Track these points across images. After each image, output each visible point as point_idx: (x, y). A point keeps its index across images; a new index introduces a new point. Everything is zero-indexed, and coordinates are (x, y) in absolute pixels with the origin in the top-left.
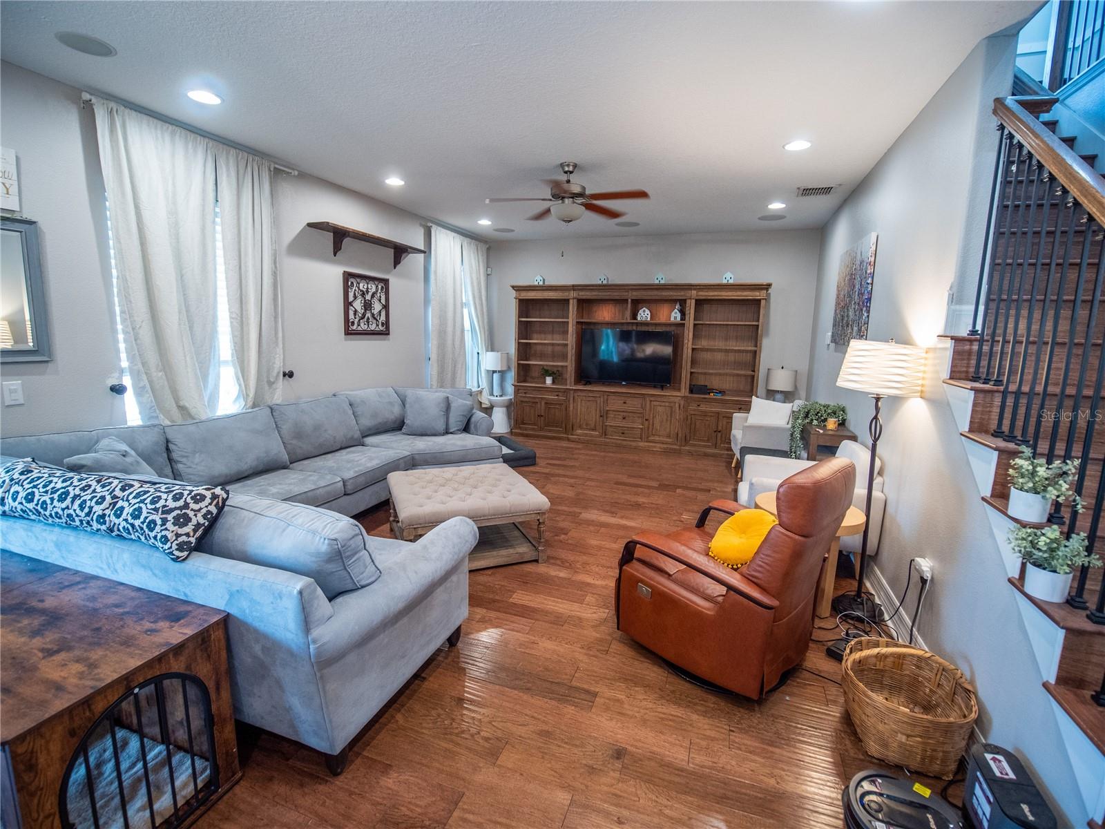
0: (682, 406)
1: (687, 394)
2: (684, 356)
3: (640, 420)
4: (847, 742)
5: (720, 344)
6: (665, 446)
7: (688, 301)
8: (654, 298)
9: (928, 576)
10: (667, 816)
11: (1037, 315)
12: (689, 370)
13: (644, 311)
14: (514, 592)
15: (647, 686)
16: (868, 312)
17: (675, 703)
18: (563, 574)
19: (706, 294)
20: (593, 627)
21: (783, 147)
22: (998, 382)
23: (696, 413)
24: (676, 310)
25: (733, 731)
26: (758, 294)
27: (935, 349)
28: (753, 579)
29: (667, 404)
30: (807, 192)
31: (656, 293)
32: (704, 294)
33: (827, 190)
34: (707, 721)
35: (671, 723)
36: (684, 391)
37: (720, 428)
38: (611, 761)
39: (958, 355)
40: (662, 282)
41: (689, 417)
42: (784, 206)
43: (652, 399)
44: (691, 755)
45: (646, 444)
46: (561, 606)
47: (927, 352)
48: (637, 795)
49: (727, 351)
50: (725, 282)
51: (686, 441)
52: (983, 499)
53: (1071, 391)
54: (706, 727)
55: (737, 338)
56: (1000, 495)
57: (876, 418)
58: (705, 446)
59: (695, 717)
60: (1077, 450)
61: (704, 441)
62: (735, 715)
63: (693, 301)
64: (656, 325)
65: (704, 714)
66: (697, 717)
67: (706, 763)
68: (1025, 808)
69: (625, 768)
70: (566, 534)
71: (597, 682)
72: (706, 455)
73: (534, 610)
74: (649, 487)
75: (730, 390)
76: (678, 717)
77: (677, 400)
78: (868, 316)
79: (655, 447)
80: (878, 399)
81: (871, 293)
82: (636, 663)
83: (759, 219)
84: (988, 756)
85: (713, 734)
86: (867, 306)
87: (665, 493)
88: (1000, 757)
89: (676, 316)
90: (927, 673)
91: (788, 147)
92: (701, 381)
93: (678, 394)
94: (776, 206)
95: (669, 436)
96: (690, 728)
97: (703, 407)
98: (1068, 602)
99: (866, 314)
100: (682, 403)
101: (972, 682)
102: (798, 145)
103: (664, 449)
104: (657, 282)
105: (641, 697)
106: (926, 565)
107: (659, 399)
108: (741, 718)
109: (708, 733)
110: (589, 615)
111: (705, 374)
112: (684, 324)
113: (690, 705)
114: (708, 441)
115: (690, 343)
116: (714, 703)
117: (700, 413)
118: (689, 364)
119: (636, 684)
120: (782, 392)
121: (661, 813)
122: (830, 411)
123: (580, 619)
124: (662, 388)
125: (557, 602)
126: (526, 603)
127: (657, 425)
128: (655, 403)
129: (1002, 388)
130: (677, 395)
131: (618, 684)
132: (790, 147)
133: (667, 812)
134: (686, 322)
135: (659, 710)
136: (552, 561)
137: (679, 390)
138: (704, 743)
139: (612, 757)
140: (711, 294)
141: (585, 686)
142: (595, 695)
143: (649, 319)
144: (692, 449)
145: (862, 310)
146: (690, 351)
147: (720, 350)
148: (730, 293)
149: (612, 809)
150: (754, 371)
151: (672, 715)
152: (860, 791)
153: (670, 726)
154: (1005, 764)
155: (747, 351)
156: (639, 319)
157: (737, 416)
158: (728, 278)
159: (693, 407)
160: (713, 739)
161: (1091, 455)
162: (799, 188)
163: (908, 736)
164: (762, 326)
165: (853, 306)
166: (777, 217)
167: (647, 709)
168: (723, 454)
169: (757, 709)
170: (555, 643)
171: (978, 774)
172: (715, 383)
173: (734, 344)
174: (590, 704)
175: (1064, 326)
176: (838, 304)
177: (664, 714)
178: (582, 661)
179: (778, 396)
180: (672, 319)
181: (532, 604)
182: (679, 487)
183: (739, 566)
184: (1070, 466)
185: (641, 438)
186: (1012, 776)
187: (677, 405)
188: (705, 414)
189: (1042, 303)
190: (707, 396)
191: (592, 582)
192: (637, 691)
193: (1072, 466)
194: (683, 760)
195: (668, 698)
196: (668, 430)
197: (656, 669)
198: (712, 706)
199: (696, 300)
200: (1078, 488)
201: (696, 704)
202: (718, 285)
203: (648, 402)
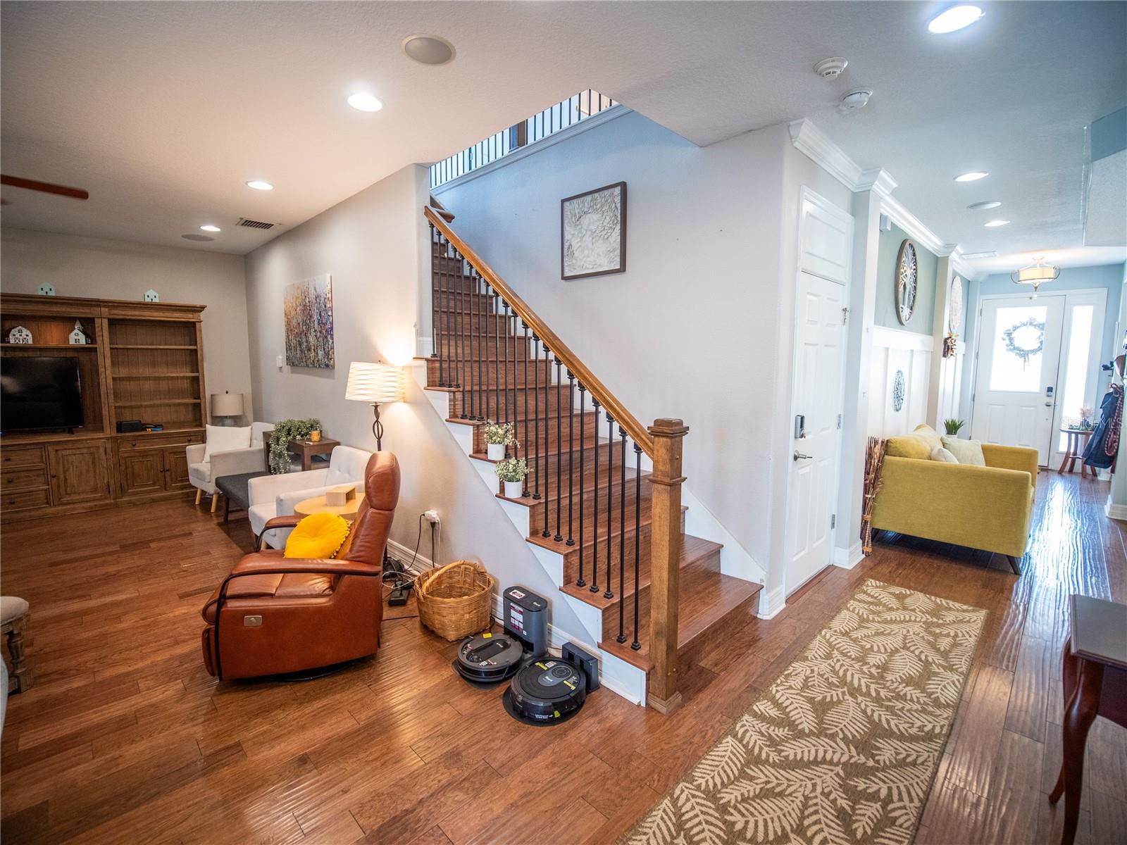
0: (109, 451)
1: (115, 434)
2: (103, 388)
3: (41, 479)
4: (436, 643)
5: (147, 372)
6: (92, 504)
7: (98, 322)
8: (41, 314)
9: (437, 519)
10: (373, 760)
11: (452, 343)
12: (112, 405)
13: (20, 331)
14: (19, 738)
15: (281, 706)
16: (332, 339)
17: (316, 699)
18: (77, 683)
19: (123, 313)
20: (177, 702)
21: (246, 183)
22: (458, 386)
23: (132, 454)
24: (76, 331)
25: (370, 685)
26: (191, 316)
27: (410, 367)
28: (358, 559)
29: (85, 451)
30: (248, 223)
31: (41, 307)
32: (119, 313)
33: (267, 226)
34: (348, 692)
35: (325, 712)
36: (110, 431)
37: (167, 467)
38: (301, 769)
39: (431, 371)
40: (52, 294)
41: (122, 461)
42: (218, 230)
43: (58, 448)
44: (357, 718)
45: (60, 508)
46: (112, 710)
47: (403, 370)
48: (342, 769)
49: (157, 379)
50: (148, 300)
51: (123, 490)
52: (470, 456)
53: (476, 388)
54: (351, 696)
55: (167, 364)
56: (479, 451)
57: (377, 421)
58: (151, 491)
59: (338, 696)
60: (511, 417)
61: (149, 485)
62: (364, 675)
63: (105, 322)
64: (41, 349)
65: (343, 689)
66: (339, 695)
67: (370, 715)
68: (535, 603)
69: (317, 763)
70: (32, 645)
71: (230, 736)
72: (154, 501)
73: (76, 735)
74: (109, 554)
75: (168, 423)
76: (325, 705)
77: (101, 443)
78: (333, 343)
79: (75, 509)
80: (376, 407)
81: (332, 323)
82: (254, 698)
83: (183, 236)
84: (511, 593)
85: (359, 696)
86: (331, 335)
87: (138, 552)
88: (515, 591)
89: (77, 337)
90: (457, 578)
91: (251, 185)
92: (128, 417)
93: (101, 435)
94: (210, 228)
95: (95, 490)
96: (341, 705)
97: (141, 447)
98: (523, 495)
99: (331, 341)
100: (109, 445)
101: (483, 567)
102: (260, 185)
103: (91, 507)
104: (43, 293)
105: (282, 716)
106: (433, 514)
107: (70, 446)
108: (369, 674)
109: (356, 698)
110: (161, 696)
111: (132, 407)
112: (95, 349)
113: (326, 694)
114: (154, 484)
115: (108, 372)
116: (343, 679)
117: (138, 454)
118: (111, 397)
119: (269, 711)
120: (230, 417)
121: (368, 763)
122: (308, 426)
123: (152, 705)
124: (71, 432)
125: (101, 711)
126: (53, 737)
127: (72, 479)
128: (64, 452)
129: (461, 389)
130: (98, 440)
131: (253, 723)
132: (252, 185)
133: (371, 758)
134: (98, 346)
135: (307, 712)
136: (43, 680)
137: (102, 429)
138: (359, 705)
139: (299, 766)
140: (130, 313)
141: (221, 746)
142: (239, 744)
143: (30, 342)
144: (134, 498)
145: (326, 337)
146: (110, 381)
147: (148, 378)
148: (156, 314)
149: (332, 791)
150: (199, 398)
151: (320, 708)
152: (465, 656)
153: (325, 715)
154: (518, 592)
155: (183, 378)
156: (12, 341)
157: (192, 449)
158: (152, 296)
159: (126, 448)
160: (362, 699)
161: (518, 419)
162: (242, 219)
163: (470, 613)
164: (202, 350)
165: (313, 334)
166: (207, 238)
167: (296, 719)
168: (176, 495)
169: (374, 662)
170: (143, 742)
171: (511, 604)
172: (147, 417)
173: (165, 370)
174: (241, 753)
175: (467, 351)
176: (289, 330)
177: (313, 712)
178: (195, 733)
179: (228, 421)
180: (72, 342)
181: (68, 731)
182: (151, 541)
183: (335, 554)
184: (509, 426)
185: (47, 503)
186: (524, 595)
187: (101, 450)
188: (144, 454)
189: (478, 338)
190: (143, 433)
191: (131, 669)
192: (276, 715)
193: (510, 426)
194: (353, 725)
195: (307, 700)
196: (92, 483)
197: (276, 690)
198: (344, 681)
199: (110, 320)
200: (515, 436)
201: (331, 689)
202: (140, 304)
203: (52, 454)
